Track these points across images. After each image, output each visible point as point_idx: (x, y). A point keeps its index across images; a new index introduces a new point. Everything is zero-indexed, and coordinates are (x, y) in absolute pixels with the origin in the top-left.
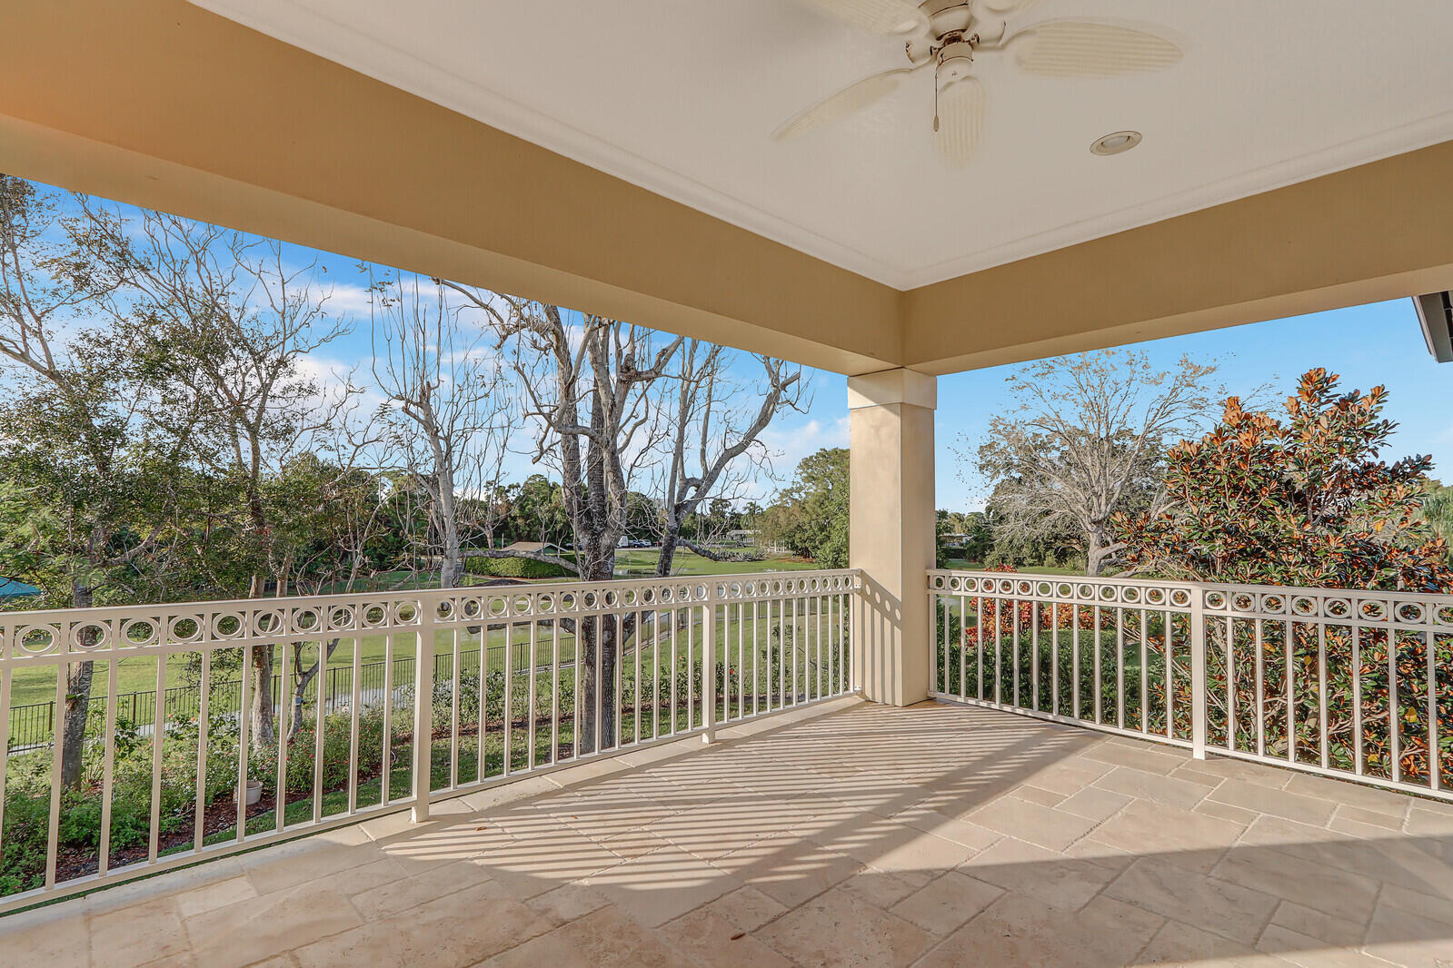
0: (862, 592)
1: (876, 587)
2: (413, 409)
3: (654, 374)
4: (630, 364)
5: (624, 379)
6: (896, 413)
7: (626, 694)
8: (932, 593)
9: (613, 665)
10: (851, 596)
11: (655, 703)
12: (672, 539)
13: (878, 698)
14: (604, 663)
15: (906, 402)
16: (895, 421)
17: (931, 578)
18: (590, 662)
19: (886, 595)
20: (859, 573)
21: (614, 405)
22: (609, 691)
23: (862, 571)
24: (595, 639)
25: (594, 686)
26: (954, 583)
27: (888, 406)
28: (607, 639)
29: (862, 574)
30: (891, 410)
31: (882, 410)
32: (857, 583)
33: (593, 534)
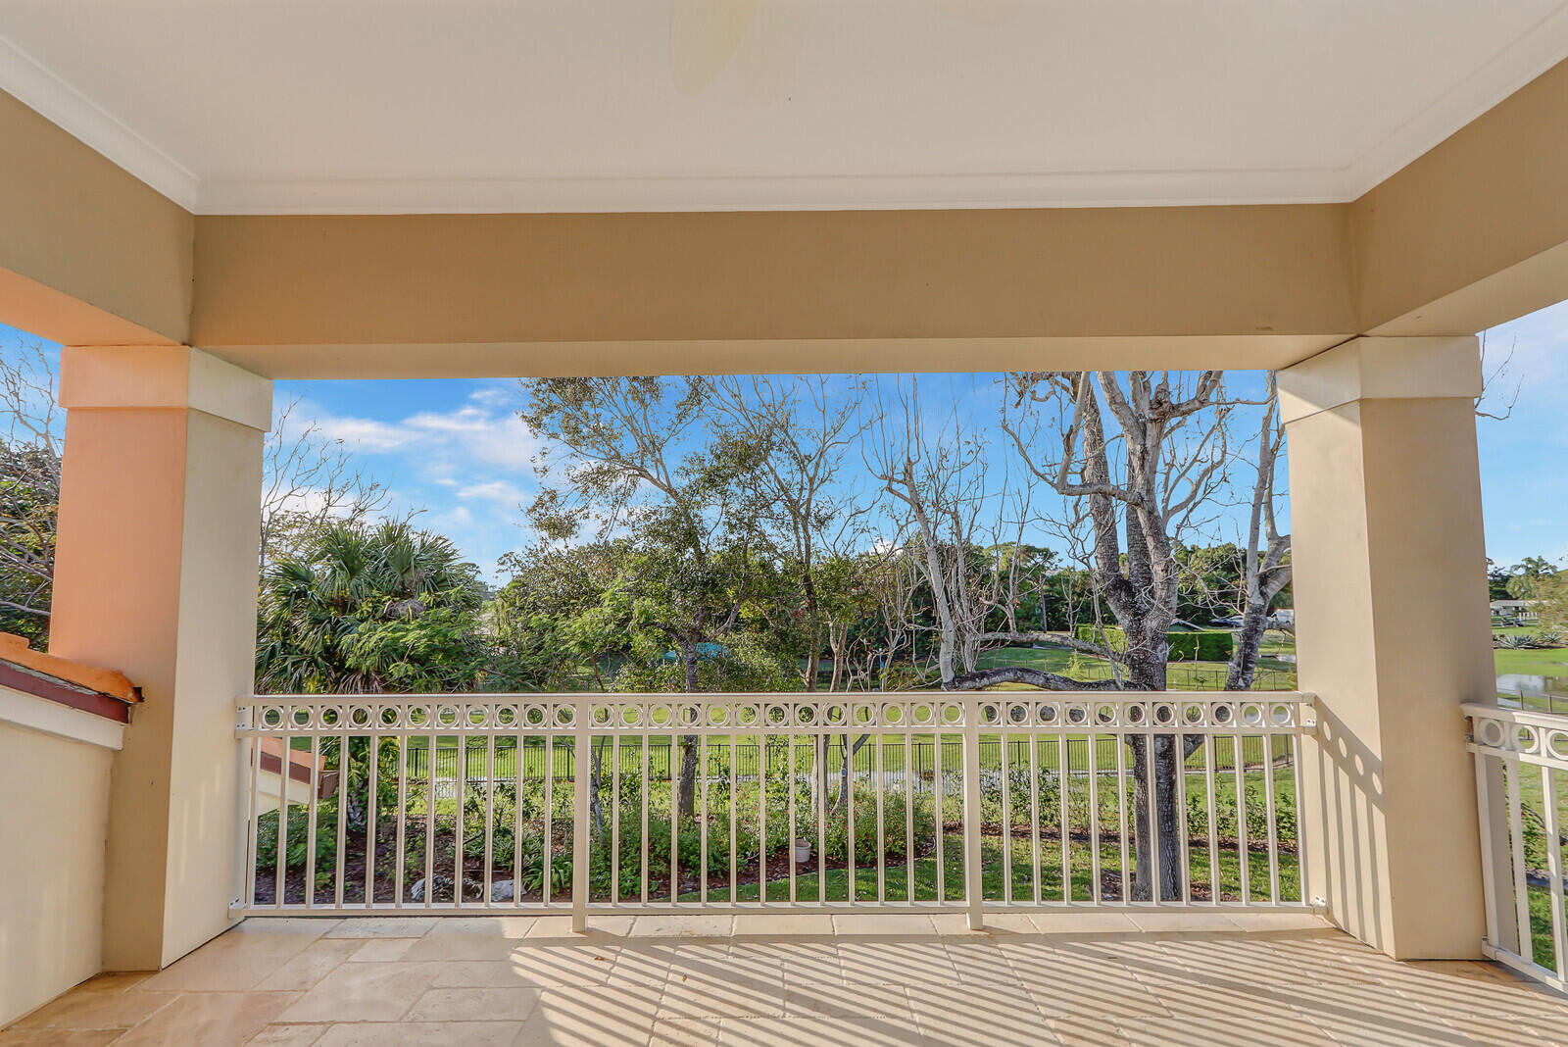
0: (1317, 733)
1: (1339, 729)
2: (895, 486)
3: (1197, 404)
4: (1161, 396)
5: (1155, 417)
6: (1350, 419)
7: (1224, 823)
8: (1481, 752)
9: (1172, 784)
10: (1294, 739)
11: (1272, 842)
12: (1256, 621)
13: (1354, 929)
14: (1158, 778)
15: (1368, 396)
16: (1352, 432)
17: (1475, 722)
18: (1140, 775)
19: (1355, 746)
20: (1312, 701)
21: (1144, 451)
22: (1168, 817)
23: (1316, 697)
24: (1144, 746)
25: (1147, 806)
26: (1527, 738)
27: (1338, 409)
28: (1160, 749)
29: (1316, 703)
30: (1343, 416)
31: (1330, 416)
32: (1309, 717)
33: (1136, 614)
